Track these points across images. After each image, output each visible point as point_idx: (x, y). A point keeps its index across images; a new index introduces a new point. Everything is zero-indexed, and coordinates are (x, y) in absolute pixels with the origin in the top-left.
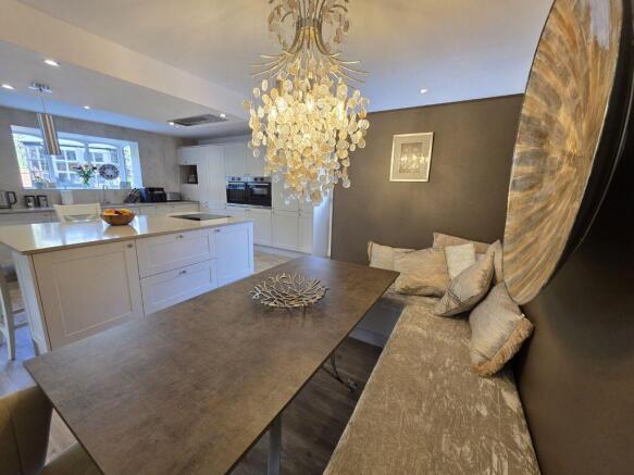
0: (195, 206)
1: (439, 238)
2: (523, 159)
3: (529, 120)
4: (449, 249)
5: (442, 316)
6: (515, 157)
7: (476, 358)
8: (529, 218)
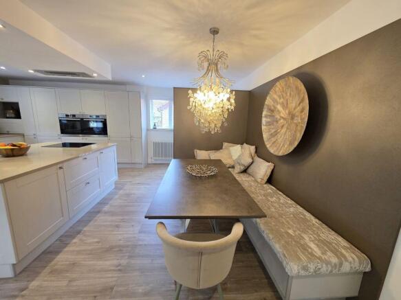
0: (20, 138)
1: (225, 144)
2: (266, 116)
3: (268, 106)
4: (231, 148)
5: (239, 173)
6: (263, 116)
7: (259, 180)
8: (272, 134)
